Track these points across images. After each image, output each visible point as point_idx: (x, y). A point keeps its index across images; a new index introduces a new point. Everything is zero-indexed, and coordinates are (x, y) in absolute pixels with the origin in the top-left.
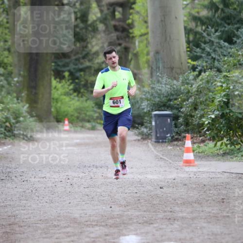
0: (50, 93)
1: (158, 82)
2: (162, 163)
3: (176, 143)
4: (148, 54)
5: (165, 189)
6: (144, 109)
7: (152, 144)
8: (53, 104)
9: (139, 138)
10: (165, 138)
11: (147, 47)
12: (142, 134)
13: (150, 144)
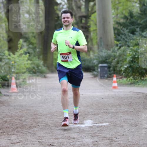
0: (53, 56)
1: (101, 51)
2: (103, 88)
3: (109, 79)
4: (97, 39)
5: (104, 99)
6: (94, 63)
7: (99, 79)
8: (54, 61)
9: (93, 76)
10: (104, 76)
11: (96, 35)
12: (94, 75)
13: (98, 79)
